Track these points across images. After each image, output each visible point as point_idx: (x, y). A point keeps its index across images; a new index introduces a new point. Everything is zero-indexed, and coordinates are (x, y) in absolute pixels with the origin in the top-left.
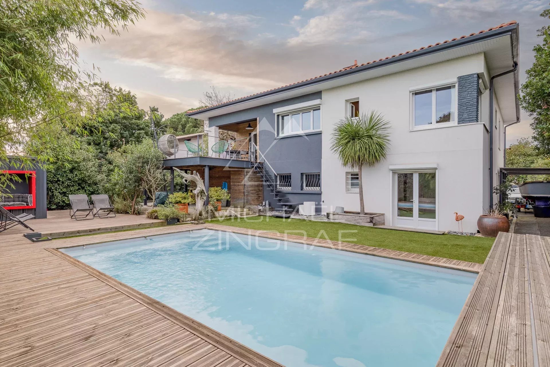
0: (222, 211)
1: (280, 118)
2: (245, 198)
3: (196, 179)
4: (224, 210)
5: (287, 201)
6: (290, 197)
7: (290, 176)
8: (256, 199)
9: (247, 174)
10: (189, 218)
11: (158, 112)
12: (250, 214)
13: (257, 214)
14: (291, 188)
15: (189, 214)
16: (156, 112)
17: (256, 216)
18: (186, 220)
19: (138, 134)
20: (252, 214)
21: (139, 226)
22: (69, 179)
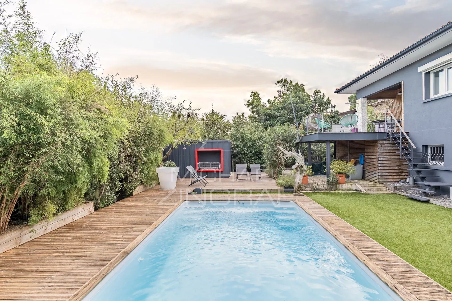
0: (346, 184)
1: (432, 76)
2: (379, 172)
3: (295, 156)
4: (348, 184)
5: (437, 180)
6: (442, 175)
7: (443, 148)
8: (397, 174)
9: (381, 147)
10: (309, 188)
11: (320, 93)
12: (382, 191)
13: (392, 192)
14: (443, 163)
15: (308, 184)
16: (319, 94)
17: (390, 194)
18: (306, 189)
19: (300, 115)
20: (386, 191)
21: (261, 190)
22: (251, 152)
